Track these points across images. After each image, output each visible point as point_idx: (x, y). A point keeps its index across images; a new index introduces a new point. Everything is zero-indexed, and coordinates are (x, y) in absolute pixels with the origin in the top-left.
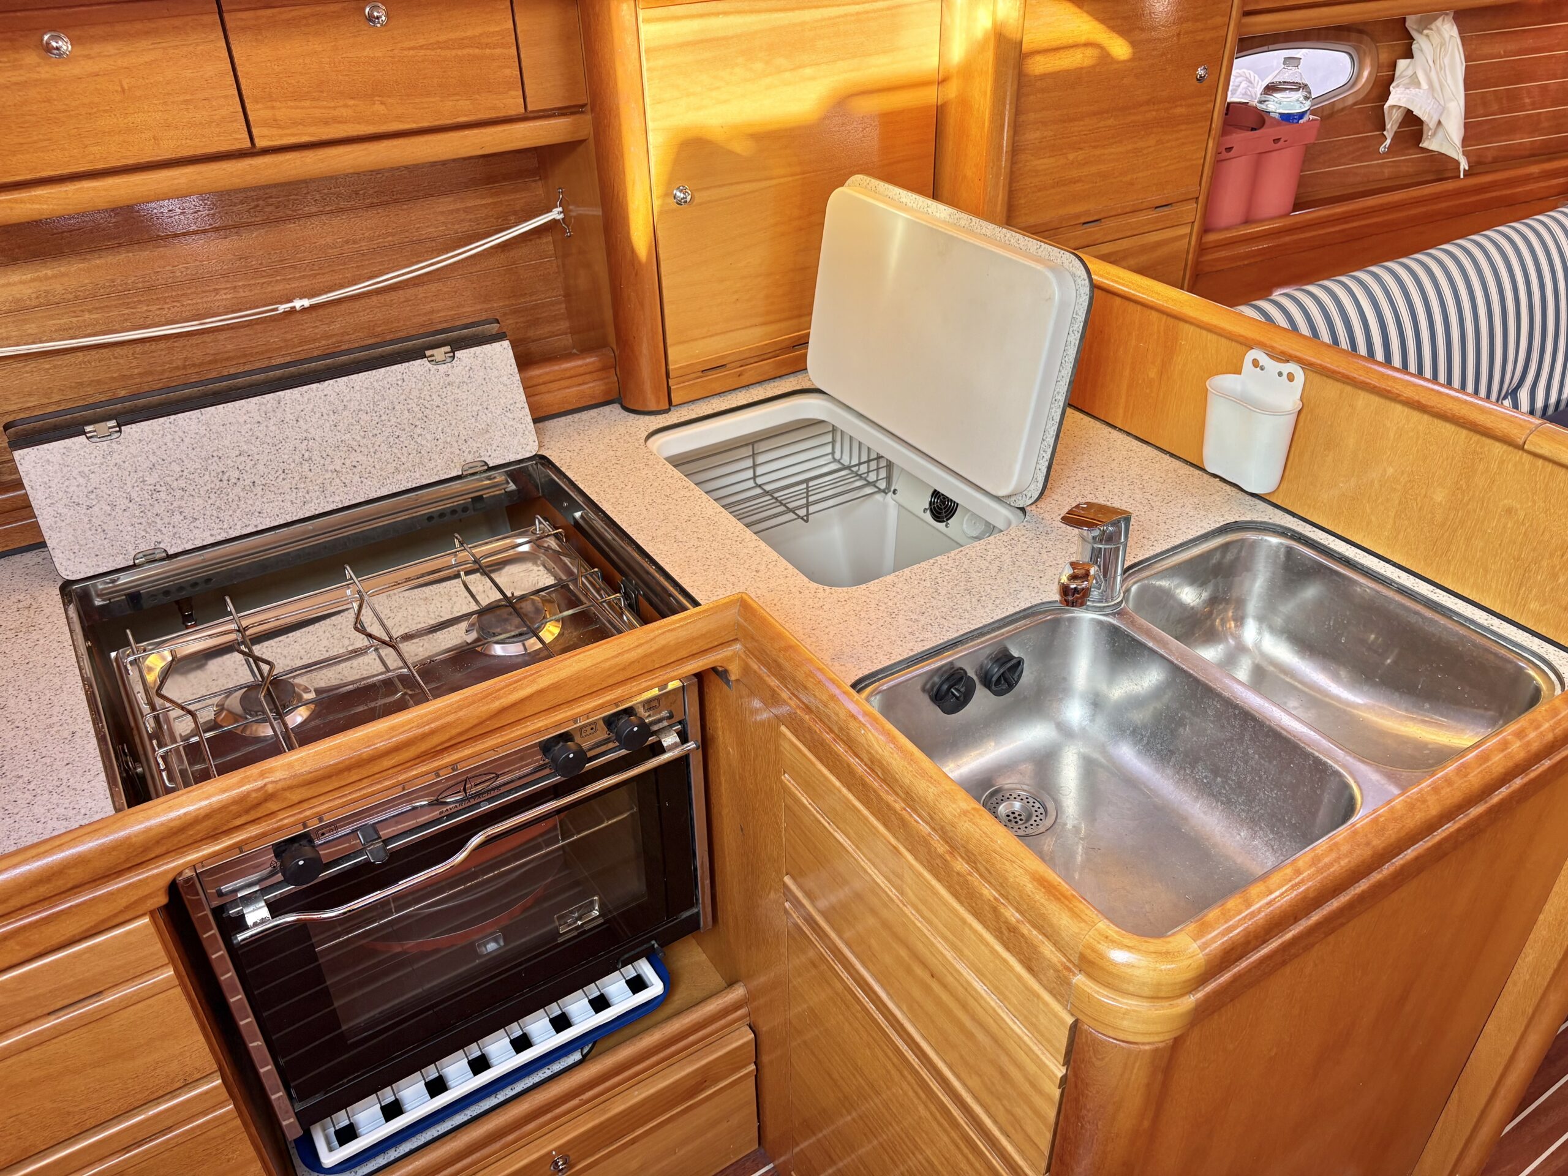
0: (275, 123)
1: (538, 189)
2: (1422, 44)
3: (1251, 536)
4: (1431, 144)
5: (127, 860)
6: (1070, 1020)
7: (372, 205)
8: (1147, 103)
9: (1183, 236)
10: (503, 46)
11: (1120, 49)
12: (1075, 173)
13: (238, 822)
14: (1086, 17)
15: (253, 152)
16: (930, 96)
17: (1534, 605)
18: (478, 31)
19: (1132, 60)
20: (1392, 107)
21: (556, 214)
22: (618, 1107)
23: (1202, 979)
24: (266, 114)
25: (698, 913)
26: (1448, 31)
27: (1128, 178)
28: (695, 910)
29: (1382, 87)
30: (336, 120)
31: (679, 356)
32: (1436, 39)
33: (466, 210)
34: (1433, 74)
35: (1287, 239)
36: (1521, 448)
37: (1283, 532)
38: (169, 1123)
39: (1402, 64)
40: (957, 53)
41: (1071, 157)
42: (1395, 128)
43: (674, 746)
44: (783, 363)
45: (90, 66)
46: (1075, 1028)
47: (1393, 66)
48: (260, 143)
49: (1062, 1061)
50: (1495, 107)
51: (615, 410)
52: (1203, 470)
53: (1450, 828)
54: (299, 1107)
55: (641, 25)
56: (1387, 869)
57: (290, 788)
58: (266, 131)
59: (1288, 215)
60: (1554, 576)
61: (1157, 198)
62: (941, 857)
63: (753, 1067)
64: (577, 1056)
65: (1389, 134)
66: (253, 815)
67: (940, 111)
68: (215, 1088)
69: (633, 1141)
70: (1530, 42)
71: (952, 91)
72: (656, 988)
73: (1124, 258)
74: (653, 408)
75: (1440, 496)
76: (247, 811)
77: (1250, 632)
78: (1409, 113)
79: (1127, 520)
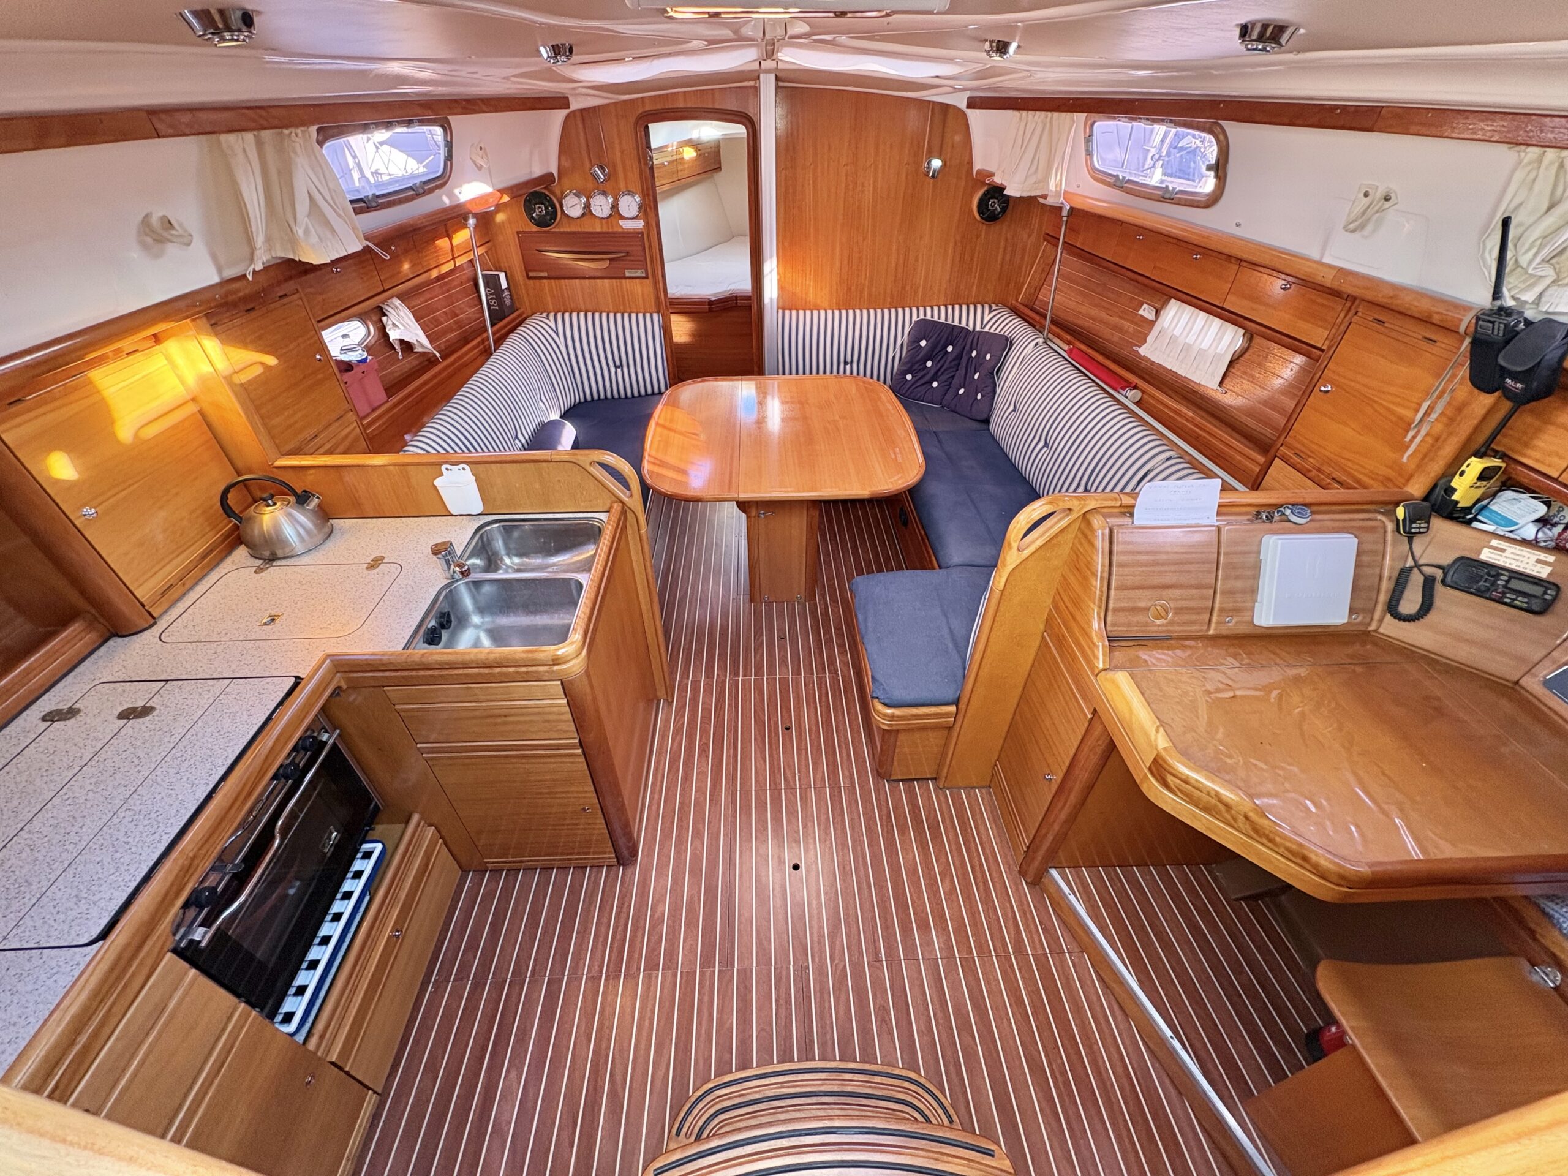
2: (388, 309)
3: (487, 529)
4: (418, 349)
6: (559, 683)
8: (304, 378)
9: (355, 427)
11: (271, 361)
12: (292, 421)
13: (186, 879)
16: (192, 408)
17: (582, 504)
19: (280, 363)
20: (393, 339)
22: (403, 895)
23: (584, 643)
26: (397, 302)
27: (317, 413)
28: (374, 803)
29: (383, 332)
31: (143, 593)
32: (393, 307)
34: (401, 321)
35: (395, 411)
36: (551, 461)
37: (496, 521)
39: (387, 322)
41: (286, 414)
43: (329, 738)
44: (203, 568)
46: (562, 685)
47: (381, 321)
49: (564, 698)
50: (432, 326)
52: (452, 515)
53: (607, 572)
56: (601, 591)
57: (200, 849)
59: (388, 401)
60: (582, 494)
61: (334, 416)
63: (441, 841)
64: (367, 898)
65: (400, 352)
66: (191, 871)
69: (418, 903)
70: (428, 296)
72: (377, 850)
73: (335, 450)
74: (146, 625)
75: (537, 486)
76: (187, 871)
77: (507, 561)
78: (401, 340)
79: (451, 544)
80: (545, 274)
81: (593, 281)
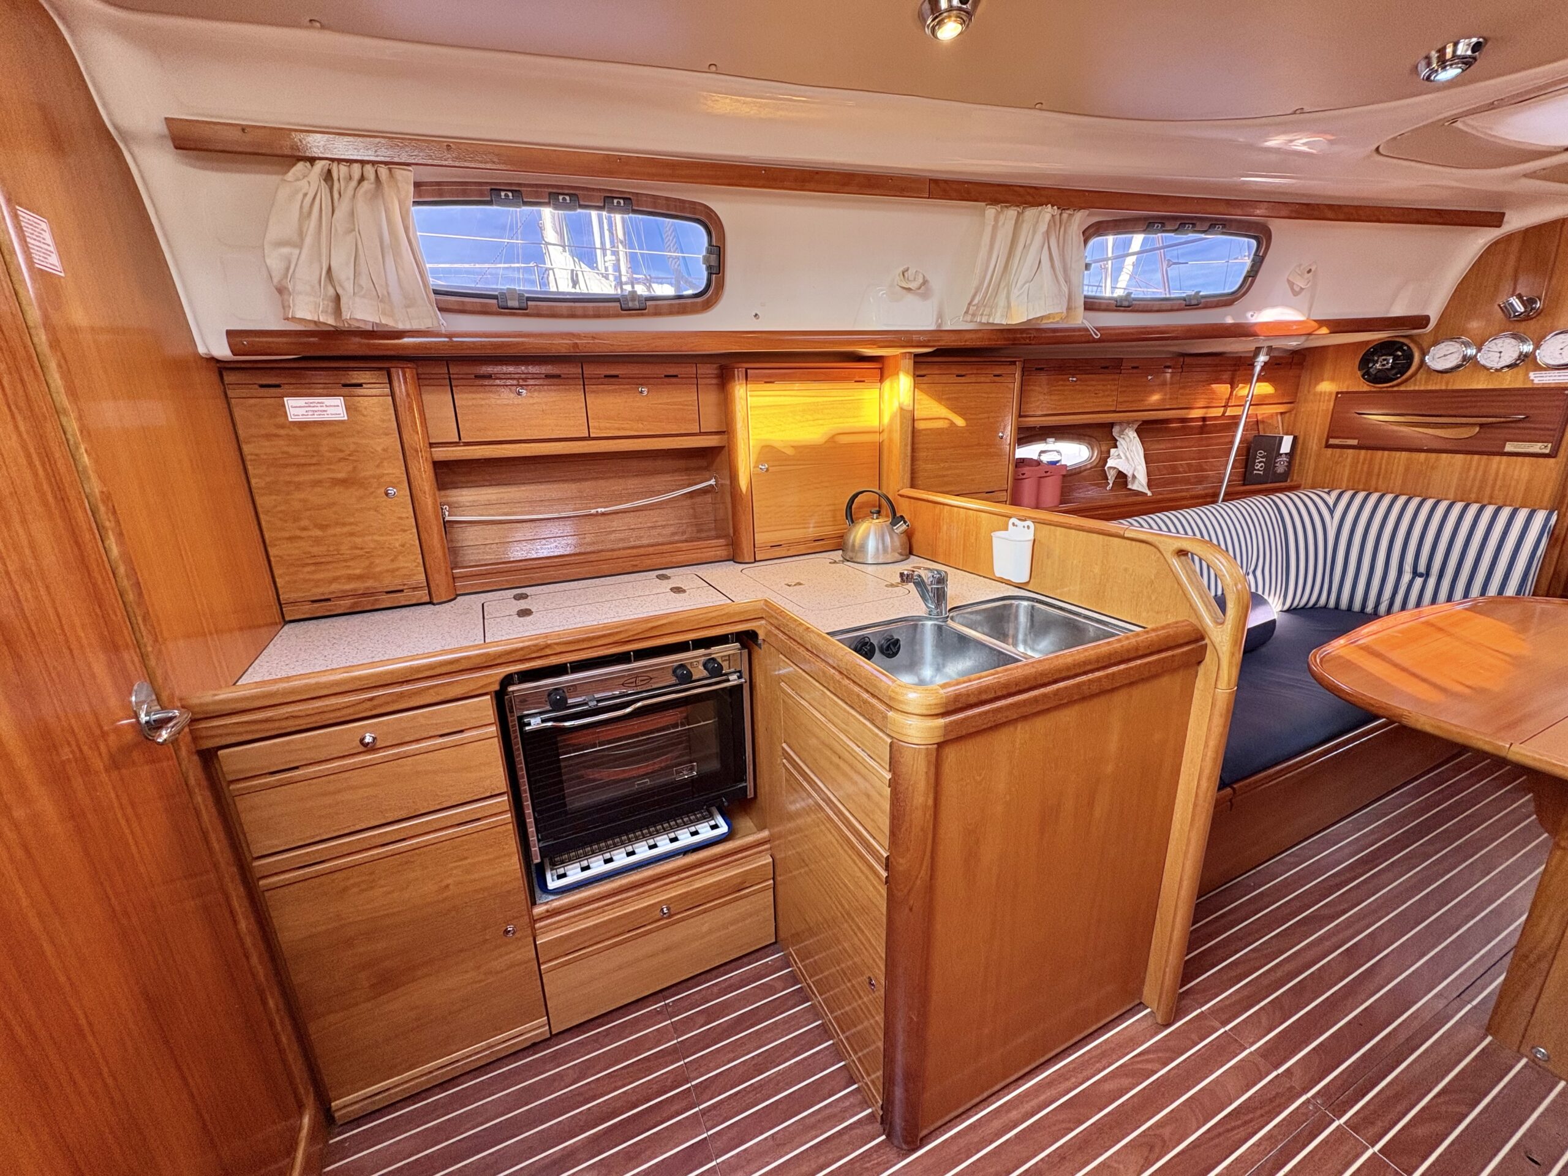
0: (600, 428)
1: (707, 474)
2: (1121, 442)
3: (1015, 602)
4: (1134, 487)
5: (486, 662)
6: (888, 746)
7: (636, 475)
8: (978, 445)
10: (692, 406)
11: (960, 422)
14: (942, 407)
15: (589, 438)
16: (876, 438)
17: (1145, 614)
18: (683, 399)
19: (967, 426)
20: (1110, 468)
21: (712, 482)
22: (698, 884)
24: (596, 424)
25: (746, 786)
26: (1132, 434)
28: (745, 783)
29: (1104, 460)
30: (623, 429)
31: (759, 539)
32: (1128, 439)
33: (675, 481)
34: (1128, 454)
36: (1124, 537)
37: (1030, 600)
38: (479, 816)
39: (1113, 451)
40: (886, 420)
41: (942, 465)
42: (1113, 478)
43: (735, 680)
45: (531, 401)
46: (891, 745)
47: (1109, 452)
48: (592, 435)
49: (888, 768)
51: (732, 562)
54: (541, 845)
55: (749, 398)
58: (595, 431)
60: (1150, 598)
62: (838, 681)
63: (771, 882)
65: (1111, 482)
67: (881, 444)
68: (503, 801)
70: (1178, 444)
71: (885, 436)
72: (724, 828)
74: (749, 562)
75: (1096, 569)
78: (1120, 472)
80: (1355, 442)
81: (1434, 455)
